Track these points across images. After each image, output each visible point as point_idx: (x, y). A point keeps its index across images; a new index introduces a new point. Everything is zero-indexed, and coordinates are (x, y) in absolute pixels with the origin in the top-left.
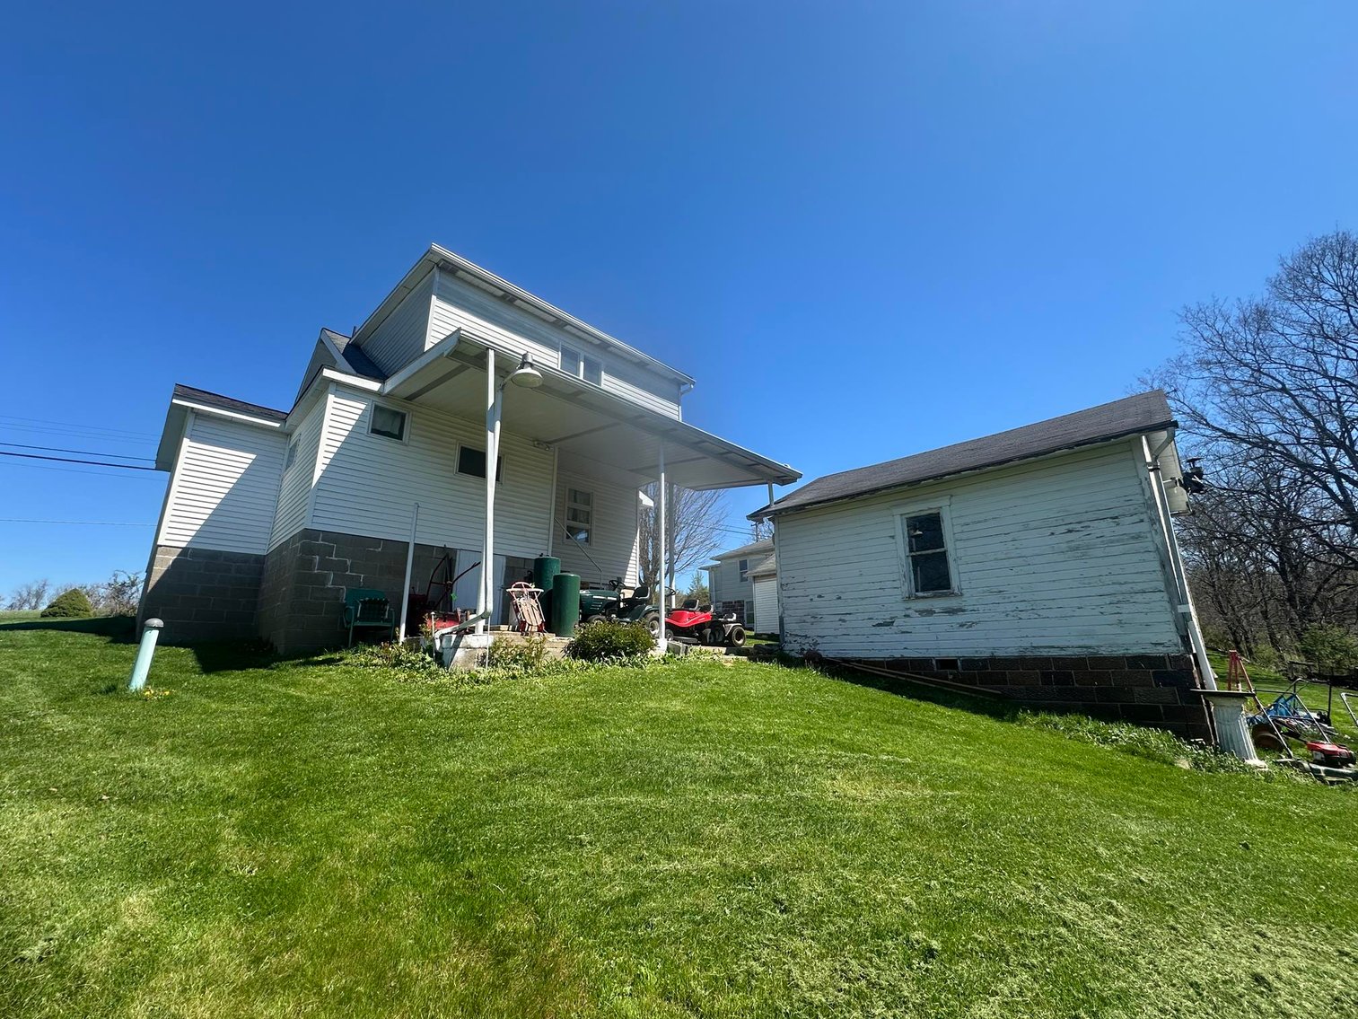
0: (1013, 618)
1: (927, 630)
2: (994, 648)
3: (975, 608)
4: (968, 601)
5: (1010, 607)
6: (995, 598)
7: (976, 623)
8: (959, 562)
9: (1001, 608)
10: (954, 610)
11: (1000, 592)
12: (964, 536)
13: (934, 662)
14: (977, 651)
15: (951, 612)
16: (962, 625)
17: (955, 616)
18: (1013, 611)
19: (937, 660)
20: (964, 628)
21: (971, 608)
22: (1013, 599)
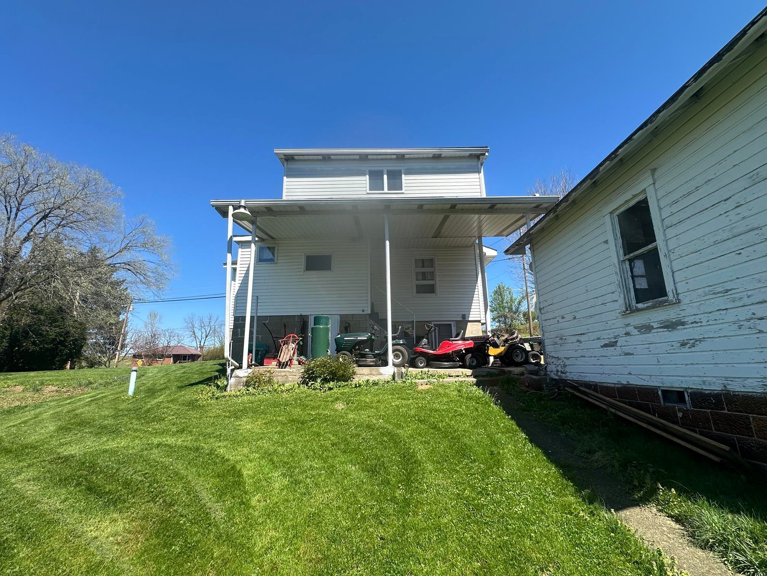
0: (748, 331)
1: (647, 351)
2: (726, 378)
3: (697, 318)
4: (687, 310)
5: (744, 314)
6: (721, 302)
7: (700, 340)
8: (673, 257)
9: (730, 316)
10: (672, 323)
11: (727, 291)
12: (675, 219)
13: (660, 393)
14: (704, 382)
15: (670, 326)
16: (683, 344)
17: (675, 332)
18: (748, 320)
19: (663, 391)
20: (686, 349)
21: (692, 319)
22: (746, 301)
